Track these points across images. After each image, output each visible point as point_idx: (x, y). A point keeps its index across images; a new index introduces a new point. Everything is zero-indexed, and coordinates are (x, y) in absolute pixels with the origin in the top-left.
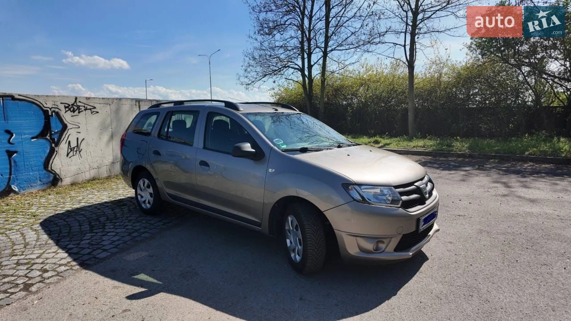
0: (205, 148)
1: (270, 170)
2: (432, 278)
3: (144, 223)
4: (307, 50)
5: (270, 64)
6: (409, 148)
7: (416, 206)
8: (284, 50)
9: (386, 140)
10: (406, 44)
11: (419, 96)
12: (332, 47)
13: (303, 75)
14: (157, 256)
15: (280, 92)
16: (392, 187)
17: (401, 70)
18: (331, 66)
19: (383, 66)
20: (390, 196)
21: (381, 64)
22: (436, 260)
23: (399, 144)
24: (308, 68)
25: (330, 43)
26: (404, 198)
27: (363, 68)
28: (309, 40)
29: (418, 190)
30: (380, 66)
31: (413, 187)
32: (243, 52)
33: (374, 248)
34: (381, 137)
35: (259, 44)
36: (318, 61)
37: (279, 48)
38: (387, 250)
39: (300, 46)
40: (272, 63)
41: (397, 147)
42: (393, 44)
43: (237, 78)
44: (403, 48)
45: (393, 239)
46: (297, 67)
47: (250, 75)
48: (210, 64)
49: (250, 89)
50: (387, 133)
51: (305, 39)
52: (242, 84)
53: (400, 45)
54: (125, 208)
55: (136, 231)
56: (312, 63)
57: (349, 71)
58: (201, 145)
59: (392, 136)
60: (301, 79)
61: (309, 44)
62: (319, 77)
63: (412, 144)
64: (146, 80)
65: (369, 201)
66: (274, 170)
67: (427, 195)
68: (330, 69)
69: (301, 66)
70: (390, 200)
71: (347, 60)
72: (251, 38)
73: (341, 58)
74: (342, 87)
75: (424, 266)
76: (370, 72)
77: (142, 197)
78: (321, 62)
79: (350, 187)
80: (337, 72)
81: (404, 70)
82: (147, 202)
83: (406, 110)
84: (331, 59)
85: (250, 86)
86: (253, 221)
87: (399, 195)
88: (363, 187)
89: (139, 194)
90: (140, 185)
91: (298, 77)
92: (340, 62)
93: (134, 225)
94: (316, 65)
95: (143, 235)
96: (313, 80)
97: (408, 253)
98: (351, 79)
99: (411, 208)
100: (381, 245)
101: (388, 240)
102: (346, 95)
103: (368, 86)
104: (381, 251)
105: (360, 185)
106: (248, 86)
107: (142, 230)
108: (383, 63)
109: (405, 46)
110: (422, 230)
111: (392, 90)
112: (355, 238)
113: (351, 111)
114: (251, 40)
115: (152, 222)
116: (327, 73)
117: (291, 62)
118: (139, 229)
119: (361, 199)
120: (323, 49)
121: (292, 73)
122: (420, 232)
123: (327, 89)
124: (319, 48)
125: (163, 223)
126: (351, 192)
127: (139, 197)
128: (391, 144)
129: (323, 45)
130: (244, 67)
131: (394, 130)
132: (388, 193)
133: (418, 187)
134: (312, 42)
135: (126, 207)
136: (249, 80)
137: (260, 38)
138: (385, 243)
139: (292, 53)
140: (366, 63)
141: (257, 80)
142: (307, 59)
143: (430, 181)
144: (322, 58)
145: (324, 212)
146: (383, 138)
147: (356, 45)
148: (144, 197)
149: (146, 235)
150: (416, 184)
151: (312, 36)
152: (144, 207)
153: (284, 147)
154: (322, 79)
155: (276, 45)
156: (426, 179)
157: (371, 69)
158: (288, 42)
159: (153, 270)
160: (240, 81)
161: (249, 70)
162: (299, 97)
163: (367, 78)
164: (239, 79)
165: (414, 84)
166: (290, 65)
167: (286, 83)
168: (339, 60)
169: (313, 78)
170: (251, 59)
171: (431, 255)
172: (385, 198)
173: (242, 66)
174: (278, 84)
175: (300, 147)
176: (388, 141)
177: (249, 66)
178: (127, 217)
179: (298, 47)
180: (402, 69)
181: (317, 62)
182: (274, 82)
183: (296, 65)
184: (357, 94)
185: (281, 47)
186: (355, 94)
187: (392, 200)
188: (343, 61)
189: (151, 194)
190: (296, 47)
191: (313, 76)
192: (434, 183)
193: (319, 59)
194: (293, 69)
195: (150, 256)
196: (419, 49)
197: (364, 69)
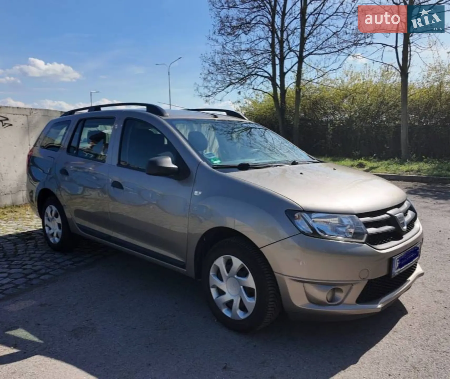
0: (119, 164)
1: (196, 193)
2: (410, 340)
3: (48, 262)
4: (279, 55)
5: (234, 70)
6: (400, 173)
7: (389, 241)
8: (252, 55)
9: (373, 163)
10: (398, 45)
11: (416, 110)
12: (309, 51)
13: (274, 85)
14: (50, 305)
15: (247, 105)
16: (355, 215)
17: (393, 79)
18: (308, 74)
19: (372, 74)
20: (351, 227)
21: (369, 71)
22: (419, 315)
23: (389, 168)
24: (280, 76)
25: (307, 47)
26: (371, 230)
27: (347, 76)
28: (281, 42)
29: (392, 220)
30: (368, 73)
31: (385, 216)
32: (201, 56)
33: (328, 299)
34: (366, 160)
35: (221, 47)
36: (292, 67)
37: (245, 52)
38: (346, 301)
39: (271, 50)
40: (236, 70)
41: (386, 171)
42: (381, 45)
43: (195, 88)
44: (394, 50)
45: (355, 287)
46: (266, 75)
47: (210, 85)
48: (169, 74)
49: (210, 101)
50: (375, 155)
51: (276, 41)
52: (202, 96)
53: (390, 46)
54: (31, 243)
55: (35, 271)
56: (285, 70)
57: (330, 80)
58: (115, 162)
59: (380, 158)
60: (271, 90)
61: (282, 48)
62: (293, 87)
63: (404, 168)
64: (91, 93)
65: (322, 234)
66: (200, 193)
67: (405, 228)
68: (307, 78)
69: (272, 74)
70: (351, 233)
71: (328, 66)
72: (211, 40)
73: (320, 64)
74: (322, 98)
75: (401, 323)
76: (356, 82)
77: (50, 229)
78: (296, 68)
79: (296, 215)
80: (316, 81)
81: (396, 79)
82: (55, 235)
83: (398, 127)
84: (307, 66)
85: (211, 98)
86: (174, 259)
87: (363, 226)
88: (314, 215)
89: (47, 226)
90: (47, 214)
91: (268, 87)
92: (320, 70)
93: (35, 264)
94: (290, 72)
95: (42, 277)
96: (286, 90)
97: (376, 305)
98: (333, 89)
99: (381, 244)
100: (338, 294)
101: (348, 287)
102: (326, 109)
103: (353, 99)
104: (339, 302)
105: (310, 212)
106: (208, 98)
107: (43, 271)
108: (371, 70)
109: (396, 48)
110: (397, 274)
111: (382, 102)
112: (301, 284)
113: (332, 128)
114: (212, 43)
115: (59, 261)
116: (303, 82)
117: (259, 68)
118: (40, 270)
119: (312, 232)
120: (298, 53)
121: (262, 83)
122: (393, 277)
123: (303, 101)
124: (294, 51)
125: (72, 262)
126: (297, 221)
127: (47, 228)
128: (378, 167)
129: (298, 49)
130: (203, 76)
131: (384, 152)
132: (349, 223)
133: (392, 217)
134: (285, 45)
135: (34, 241)
136: (209, 90)
137: (221, 39)
138: (344, 291)
139: (260, 58)
140: (351, 70)
141: (218, 91)
142: (279, 65)
143: (411, 208)
144: (297, 65)
145: (261, 249)
146: (370, 161)
147: (338, 48)
148: (52, 229)
149: (47, 277)
150: (389, 212)
151: (285, 37)
152: (52, 241)
153: (217, 162)
154: (296, 90)
155: (243, 49)
156: (406, 206)
157: (357, 77)
158: (256, 45)
159: (39, 324)
160: (199, 92)
161: (209, 78)
162: (269, 111)
163: (353, 88)
164: (197, 89)
165: (408, 95)
166: (258, 72)
167: (254, 96)
168: (318, 66)
169: (286, 89)
170: (211, 65)
171: (411, 308)
172: (344, 230)
173: (201, 74)
174: (244, 96)
175: (238, 164)
176: (375, 165)
177: (209, 73)
178: (30, 254)
179: (268, 50)
180: (395, 78)
181: (291, 69)
182: (239, 93)
183: (265, 72)
184: (339, 108)
185: (248, 50)
186: (337, 108)
187: (355, 233)
188: (323, 68)
189: (59, 225)
190: (266, 51)
191: (286, 86)
192: (417, 211)
193: (293, 66)
194: (263, 78)
195: (41, 305)
196: (414, 51)
197: (349, 77)
